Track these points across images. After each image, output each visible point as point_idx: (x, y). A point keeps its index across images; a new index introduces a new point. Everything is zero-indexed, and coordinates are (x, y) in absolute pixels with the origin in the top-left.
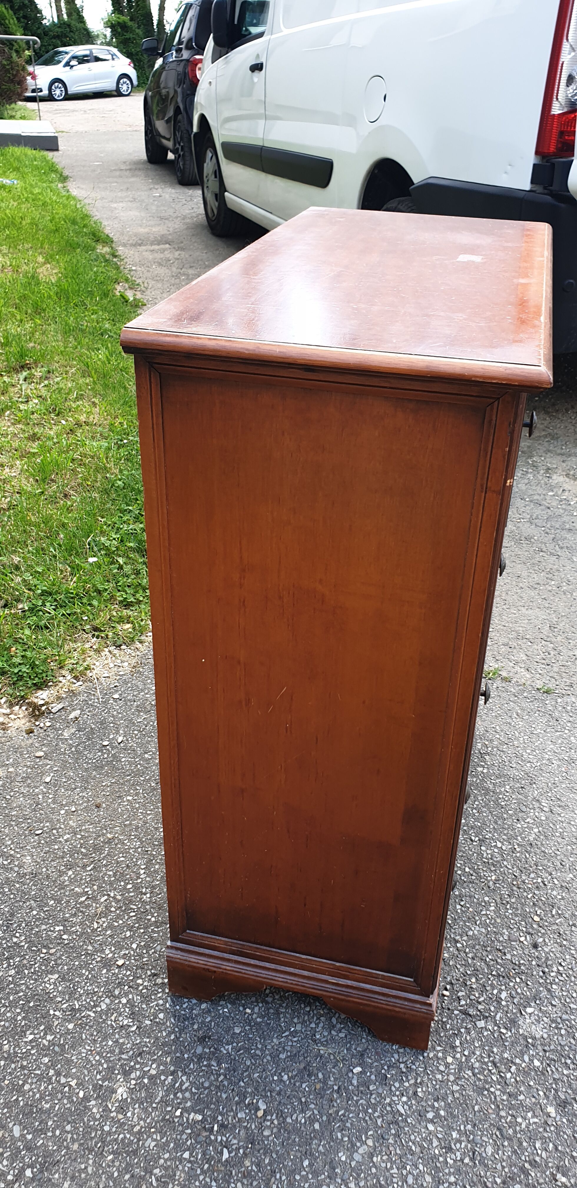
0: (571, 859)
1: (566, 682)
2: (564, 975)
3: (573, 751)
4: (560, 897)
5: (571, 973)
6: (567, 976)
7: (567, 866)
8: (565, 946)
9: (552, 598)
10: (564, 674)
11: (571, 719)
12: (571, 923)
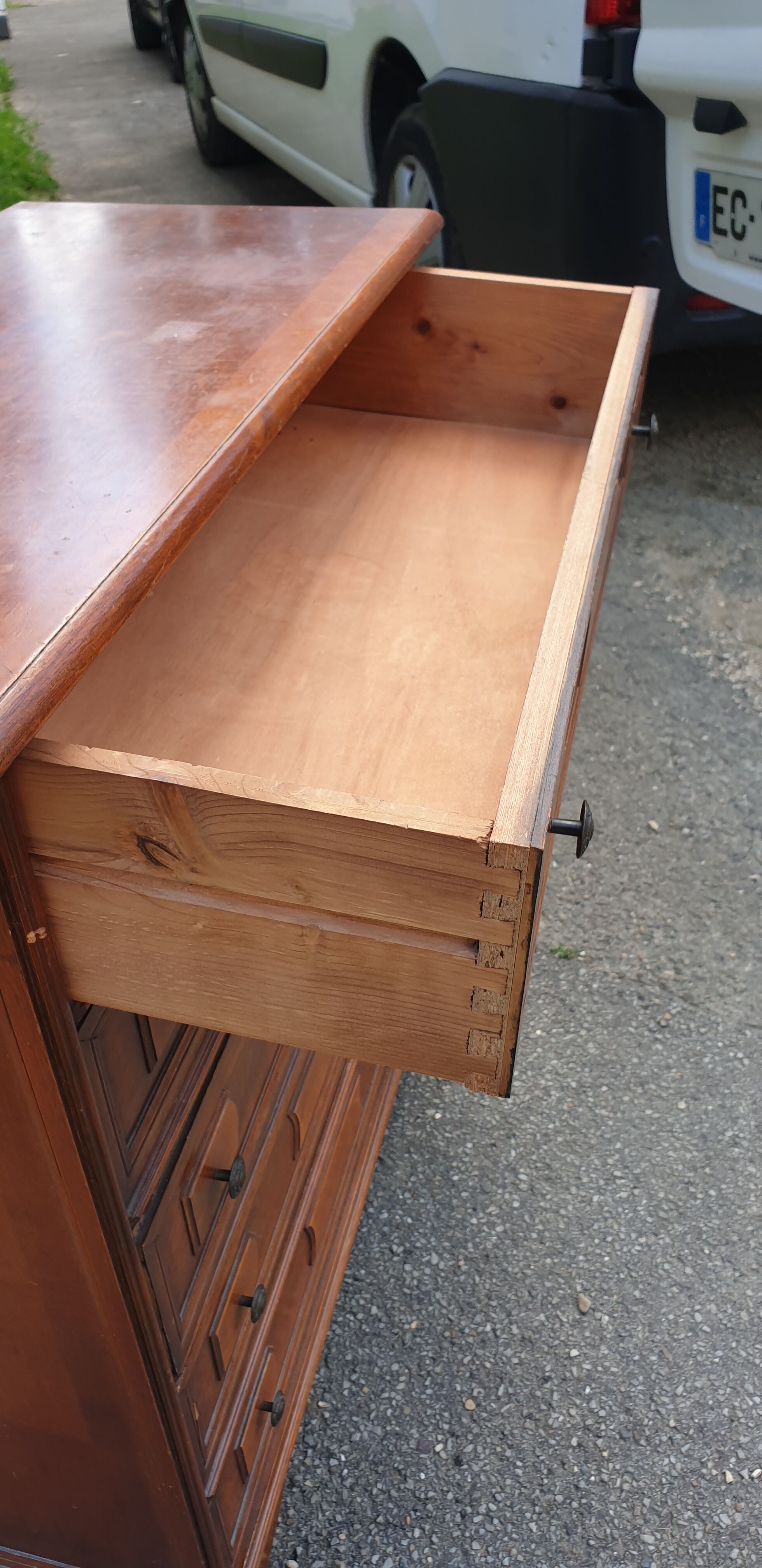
0: (548, 1284)
1: (600, 936)
2: (496, 1521)
3: (587, 1070)
4: (516, 1361)
5: (508, 1515)
6: (501, 1523)
7: (539, 1297)
8: (508, 1459)
9: (605, 777)
10: (600, 919)
11: (594, 1008)
12: (525, 1412)
